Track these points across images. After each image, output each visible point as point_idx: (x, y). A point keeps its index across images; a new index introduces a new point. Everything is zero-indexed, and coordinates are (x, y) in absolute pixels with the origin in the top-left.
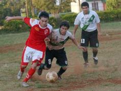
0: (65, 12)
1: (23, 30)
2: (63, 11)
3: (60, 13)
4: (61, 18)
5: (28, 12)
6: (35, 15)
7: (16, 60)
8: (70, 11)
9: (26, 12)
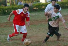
0: (36, 2)
1: (8, 13)
2: (35, 2)
3: (32, 3)
4: (33, 6)
5: (11, 2)
6: (16, 4)
7: (4, 33)
8: (39, 1)
9: (10, 2)
